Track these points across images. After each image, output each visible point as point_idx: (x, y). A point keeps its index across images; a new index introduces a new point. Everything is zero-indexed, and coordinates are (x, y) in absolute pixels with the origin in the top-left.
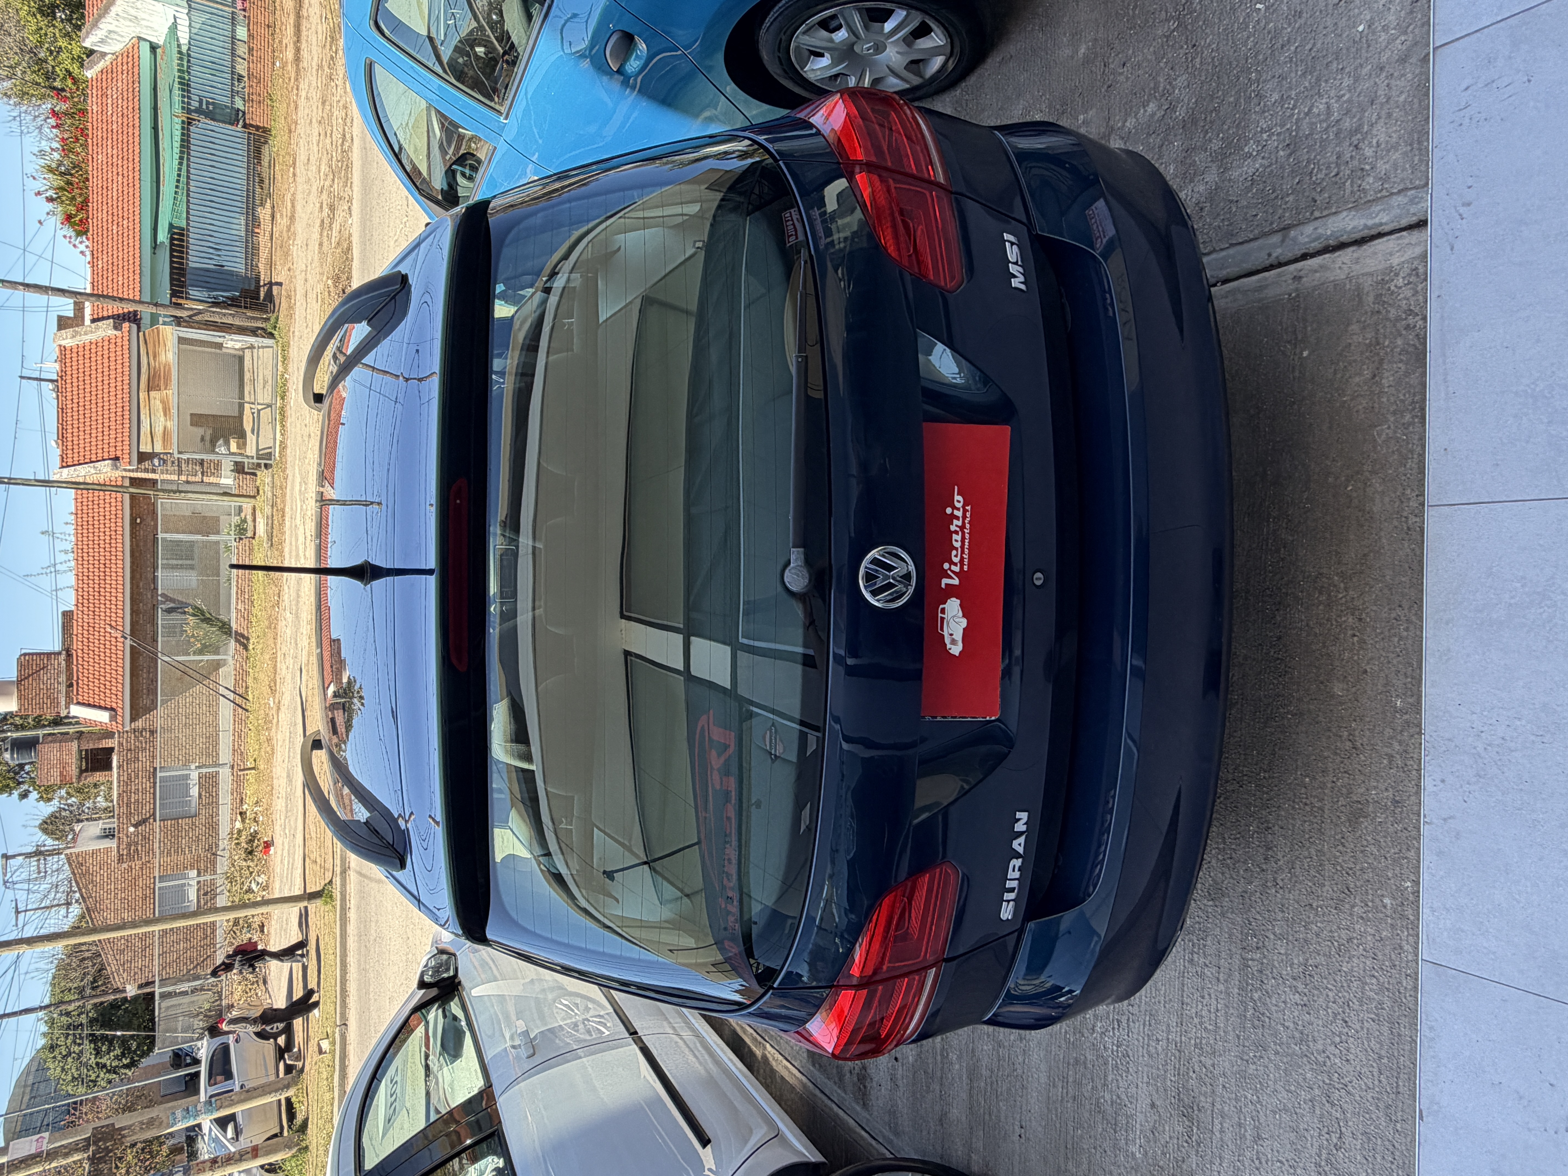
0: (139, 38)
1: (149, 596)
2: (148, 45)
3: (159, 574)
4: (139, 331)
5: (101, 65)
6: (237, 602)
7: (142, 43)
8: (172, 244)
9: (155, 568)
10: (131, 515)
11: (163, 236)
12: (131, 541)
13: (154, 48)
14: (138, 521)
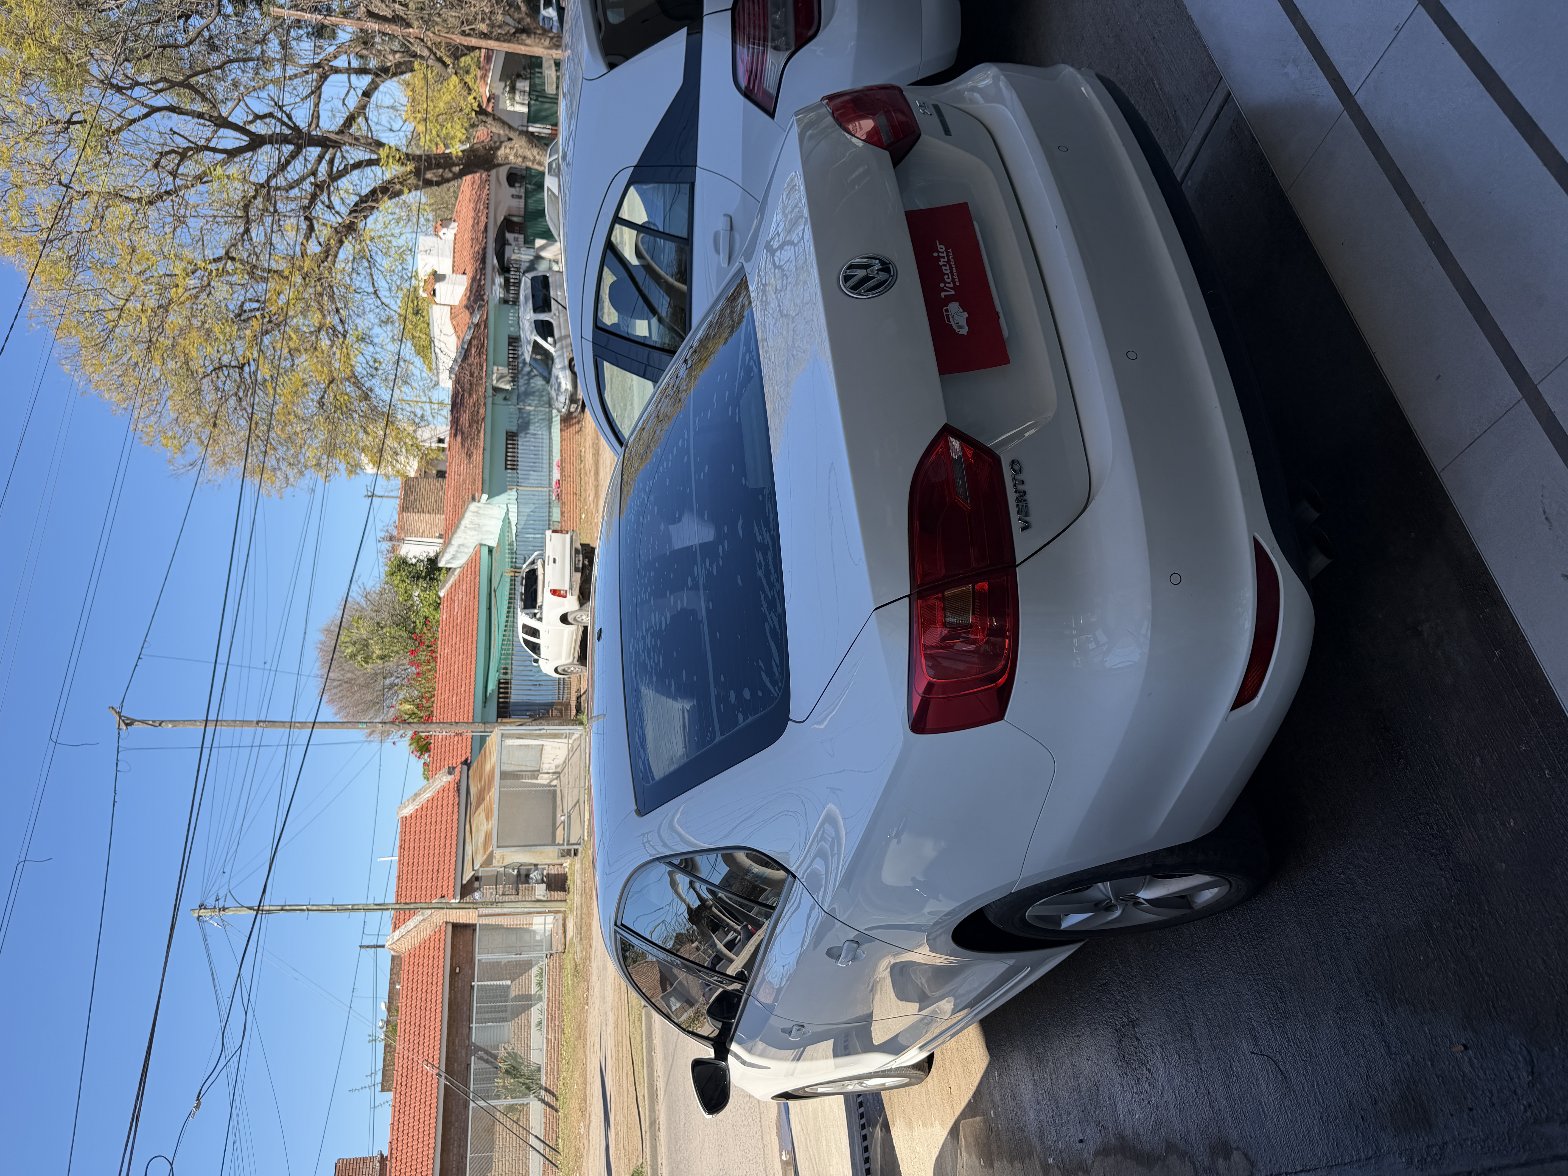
0: (481, 545)
1: (464, 1055)
2: (487, 549)
3: (474, 1025)
4: (468, 770)
5: (452, 580)
6: (548, 1031)
7: (483, 548)
8: (499, 693)
9: (470, 1022)
10: (451, 965)
11: (492, 686)
12: (450, 993)
13: (490, 550)
14: (458, 969)
